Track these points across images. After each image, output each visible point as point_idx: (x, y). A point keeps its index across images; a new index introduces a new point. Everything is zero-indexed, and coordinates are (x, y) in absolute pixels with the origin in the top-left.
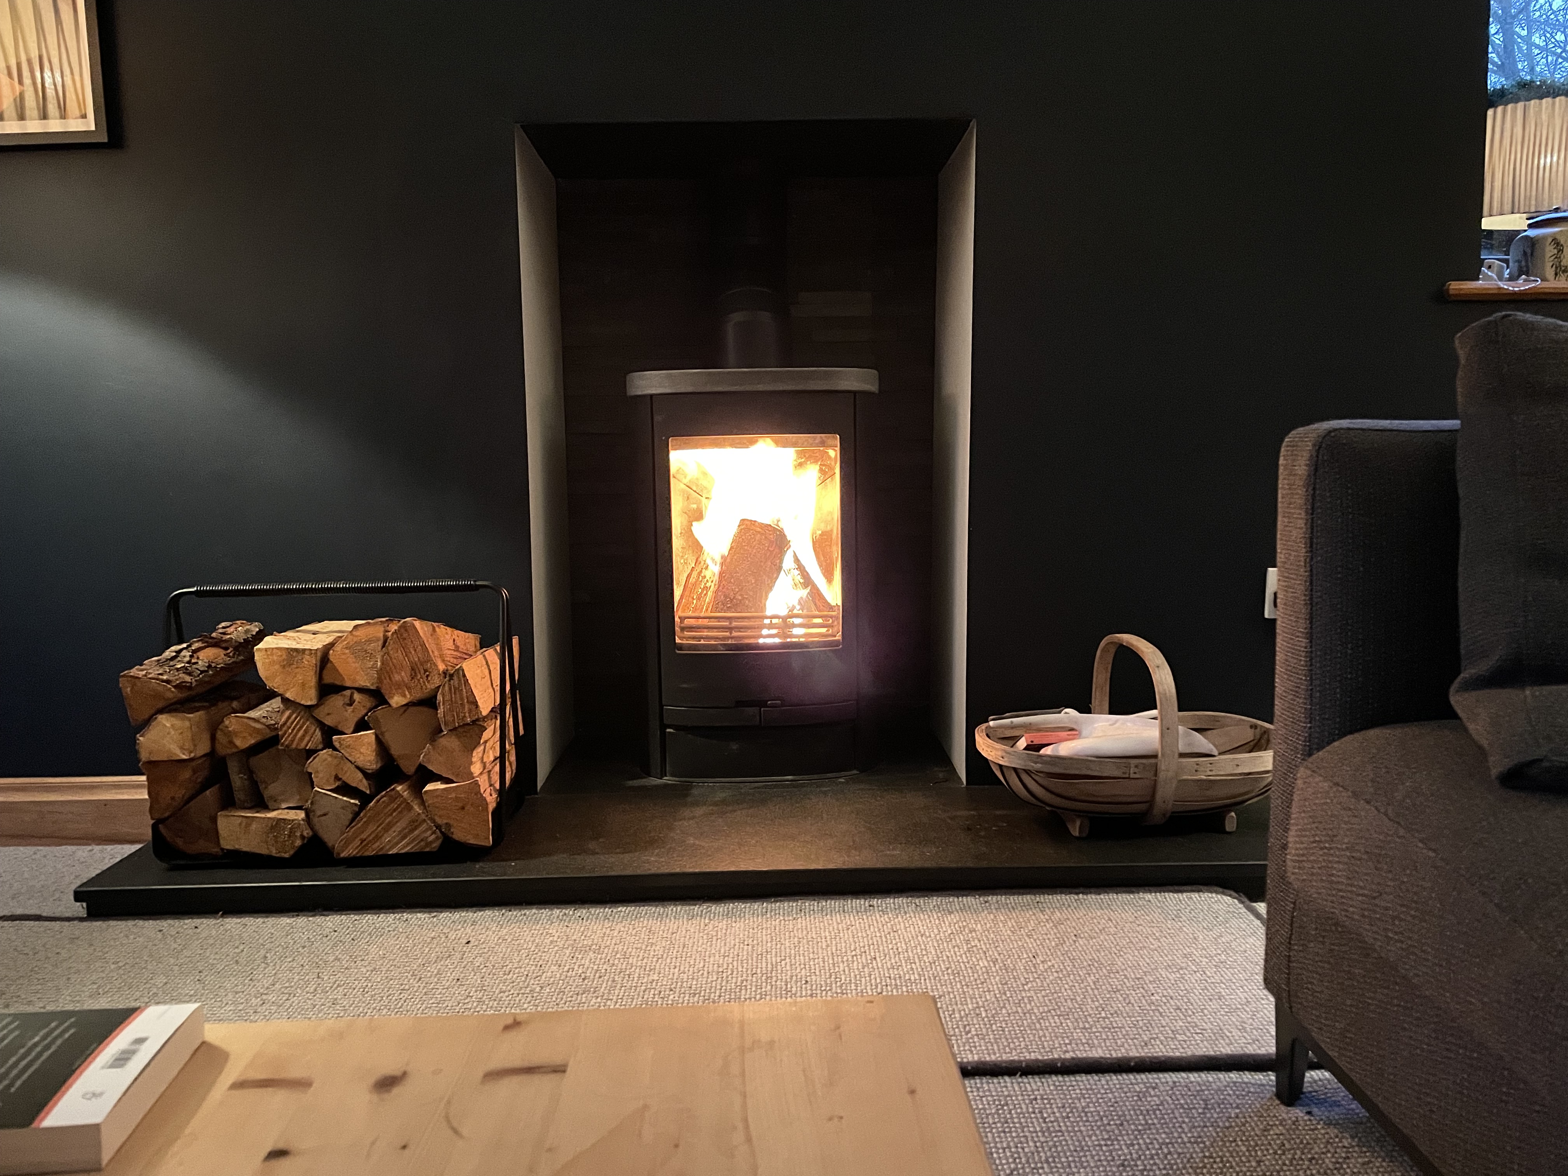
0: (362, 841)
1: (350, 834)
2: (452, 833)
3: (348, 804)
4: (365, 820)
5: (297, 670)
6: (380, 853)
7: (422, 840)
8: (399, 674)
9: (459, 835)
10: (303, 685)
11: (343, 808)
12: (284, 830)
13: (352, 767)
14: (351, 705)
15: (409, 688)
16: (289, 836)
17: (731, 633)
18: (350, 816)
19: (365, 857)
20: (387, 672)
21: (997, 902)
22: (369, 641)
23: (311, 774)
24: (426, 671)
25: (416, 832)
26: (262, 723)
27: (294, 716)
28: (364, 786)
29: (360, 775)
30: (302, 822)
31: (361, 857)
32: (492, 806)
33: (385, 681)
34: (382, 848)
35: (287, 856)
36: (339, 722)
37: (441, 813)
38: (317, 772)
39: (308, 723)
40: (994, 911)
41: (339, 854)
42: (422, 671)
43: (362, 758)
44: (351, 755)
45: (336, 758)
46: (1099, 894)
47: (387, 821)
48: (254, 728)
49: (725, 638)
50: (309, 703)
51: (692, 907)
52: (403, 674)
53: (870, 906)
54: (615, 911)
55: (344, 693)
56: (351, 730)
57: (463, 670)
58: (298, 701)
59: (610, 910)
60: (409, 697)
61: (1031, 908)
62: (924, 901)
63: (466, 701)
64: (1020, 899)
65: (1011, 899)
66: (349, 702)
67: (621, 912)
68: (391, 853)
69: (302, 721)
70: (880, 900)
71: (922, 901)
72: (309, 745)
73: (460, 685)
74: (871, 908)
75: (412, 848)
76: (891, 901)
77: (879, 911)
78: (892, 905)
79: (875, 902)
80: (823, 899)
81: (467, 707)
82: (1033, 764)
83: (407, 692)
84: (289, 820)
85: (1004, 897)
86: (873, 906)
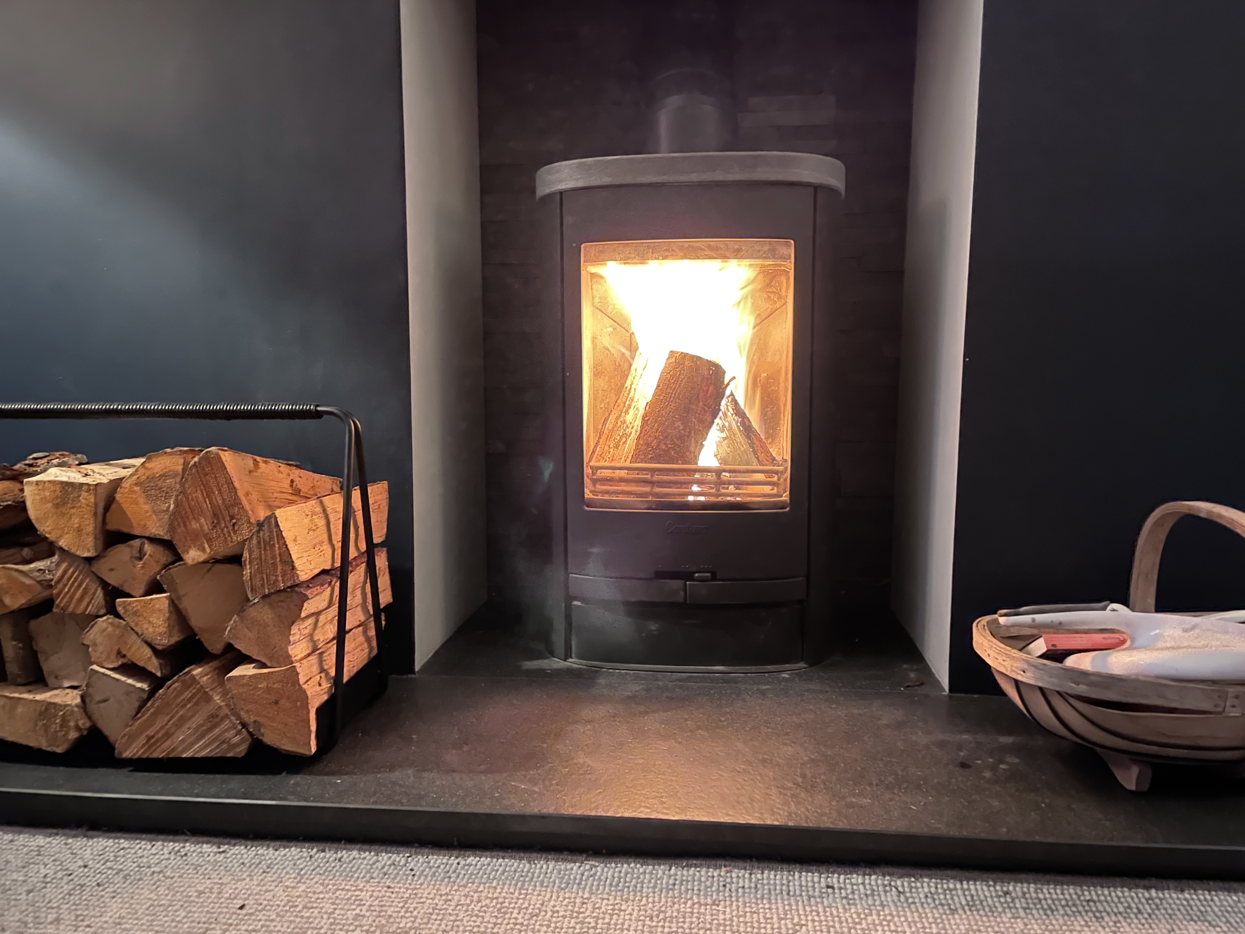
0: (149, 738)
1: (134, 728)
2: (263, 735)
3: (132, 689)
4: (152, 710)
5: (73, 511)
6: (172, 755)
7: (223, 742)
8: (198, 520)
9: (270, 738)
10: (79, 530)
11: (128, 694)
12: (55, 716)
13: (139, 641)
14: (140, 559)
15: (209, 541)
16: (62, 726)
17: (652, 488)
18: (137, 704)
19: (153, 759)
20: (182, 518)
21: (1024, 894)
22: (164, 476)
23: (88, 646)
24: (232, 517)
25: (217, 731)
26: (32, 578)
27: (71, 571)
28: (154, 666)
29: (148, 652)
30: (76, 709)
31: (147, 759)
32: (315, 704)
33: (179, 531)
34: (173, 750)
35: (59, 750)
36: (125, 581)
37: (249, 707)
38: (95, 644)
39: (87, 580)
40: (1022, 913)
41: (120, 753)
42: (228, 518)
43: (151, 630)
44: (137, 625)
45: (118, 627)
47: (181, 713)
48: (24, 584)
49: (645, 495)
50: (86, 555)
51: (569, 866)
52: (202, 520)
53: (828, 887)
54: (462, 862)
55: (132, 542)
56: (141, 591)
57: (276, 518)
58: (73, 550)
59: (456, 861)
60: (208, 550)
61: (1080, 912)
62: (909, 883)
63: (278, 560)
64: (1059, 891)
65: (1045, 891)
66: (138, 555)
67: (470, 865)
68: (184, 756)
69: (81, 577)
70: (842, 877)
71: (906, 884)
72: (89, 609)
73: (271, 538)
74: (830, 890)
75: (211, 751)
76: (860, 880)
77: (842, 898)
78: (861, 887)
79: (835, 880)
80: (758, 868)
81: (279, 568)
82: (1073, 685)
83: (206, 546)
84: (61, 705)
85: (1032, 885)
86: (833, 888)
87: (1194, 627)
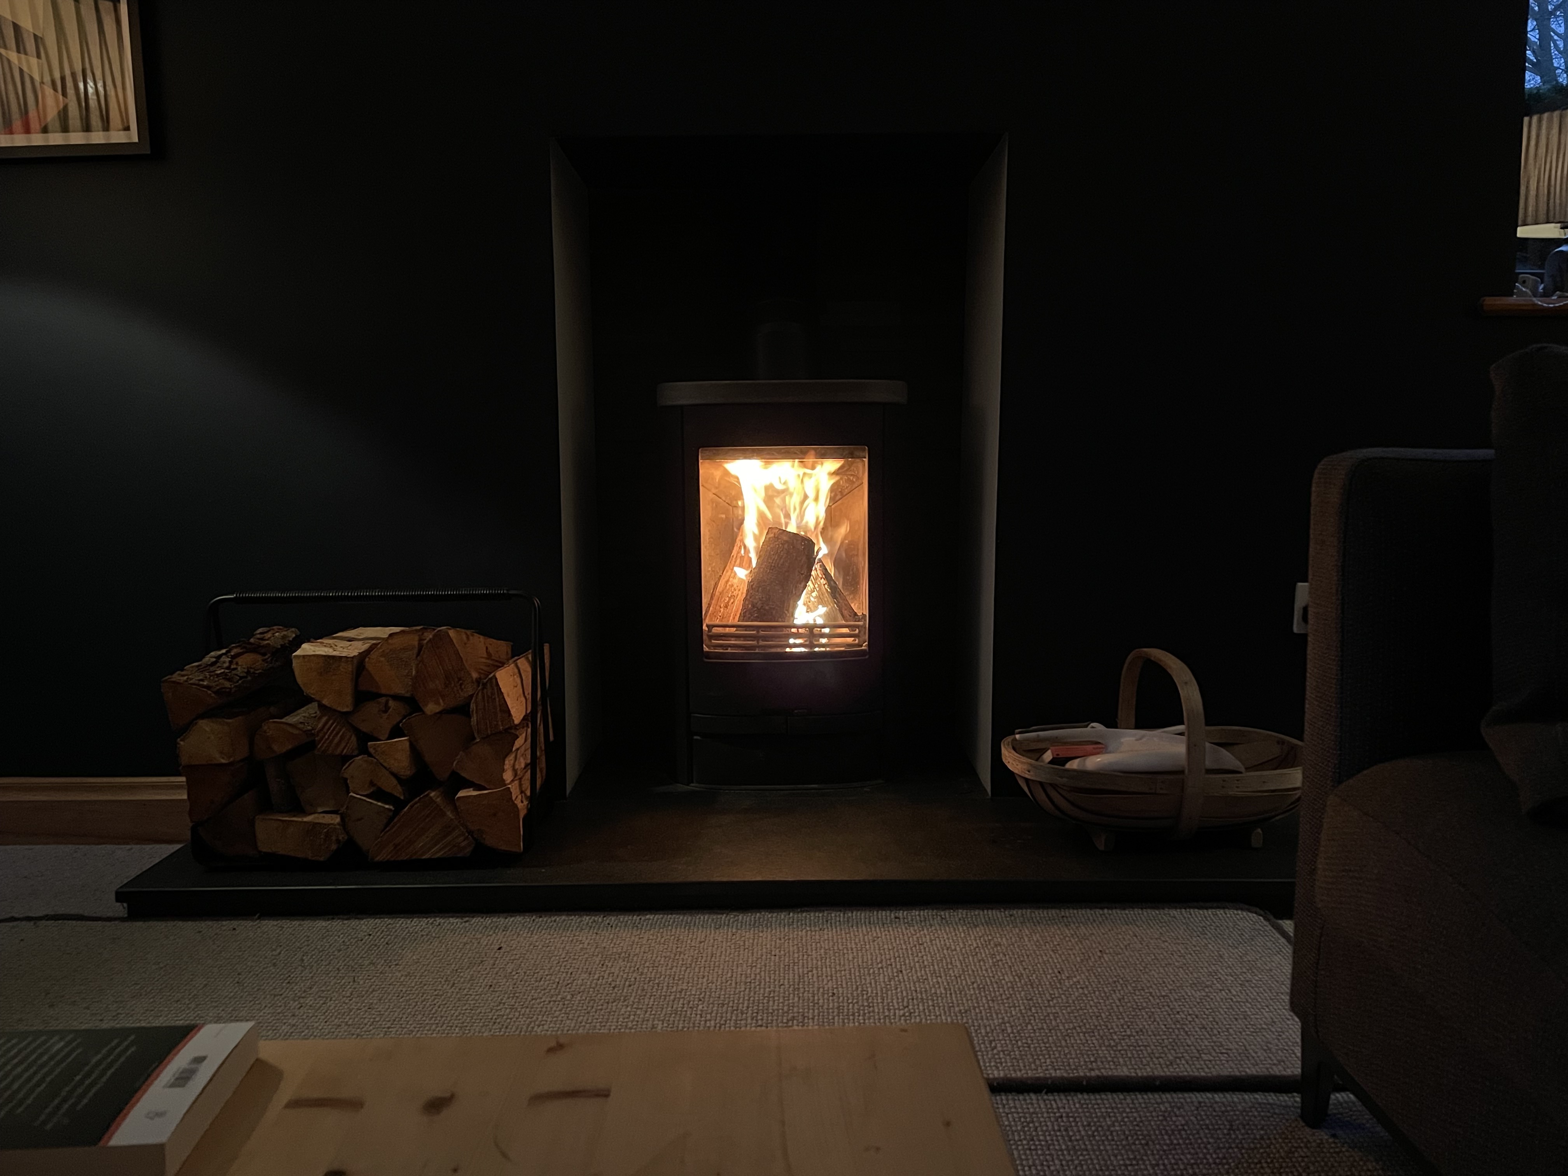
0: (396, 846)
1: (385, 838)
2: (484, 839)
3: (382, 809)
4: (399, 825)
5: (334, 677)
6: (414, 857)
7: (455, 846)
8: (434, 682)
9: (491, 841)
10: (340, 692)
11: (378, 813)
12: (320, 834)
13: (387, 773)
14: (386, 712)
15: (443, 696)
16: (325, 840)
18: (385, 821)
19: (399, 861)
20: (422, 681)
21: (1023, 915)
22: (404, 649)
23: (346, 779)
24: (460, 679)
25: (449, 838)
26: (299, 729)
27: (331, 722)
28: (398, 791)
29: (394, 781)
30: (338, 827)
31: (395, 861)
32: (522, 815)
33: (419, 689)
34: (416, 853)
35: (322, 859)
36: (375, 729)
37: (473, 819)
38: (353, 777)
39: (344, 730)
40: (1019, 925)
41: (373, 858)
42: (456, 680)
43: (396, 764)
44: (386, 761)
45: (371, 763)
46: (1124, 909)
47: (421, 826)
48: (292, 733)
49: (752, 648)
50: (345, 710)
51: (719, 916)
52: (437, 682)
53: (896, 918)
54: (643, 918)
55: (380, 700)
56: (387, 736)
57: (496, 679)
58: (334, 707)
59: (639, 918)
60: (442, 704)
61: (1056, 923)
62: (949, 913)
63: (498, 709)
64: (1045, 913)
65: (1037, 913)
66: (384, 709)
67: (649, 919)
68: (424, 857)
69: (338, 727)
70: (905, 913)
71: (947, 914)
72: (345, 751)
73: (493, 694)
74: (897, 920)
75: (445, 853)
76: (917, 913)
77: (905, 923)
78: (918, 917)
79: (901, 914)
80: (849, 910)
81: (499, 715)
82: (1059, 779)
83: (441, 701)
84: (325, 824)
85: (1029, 910)
86: (899, 918)
87: (1143, 737)
